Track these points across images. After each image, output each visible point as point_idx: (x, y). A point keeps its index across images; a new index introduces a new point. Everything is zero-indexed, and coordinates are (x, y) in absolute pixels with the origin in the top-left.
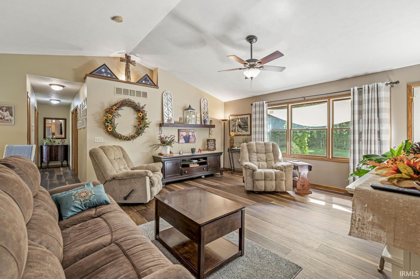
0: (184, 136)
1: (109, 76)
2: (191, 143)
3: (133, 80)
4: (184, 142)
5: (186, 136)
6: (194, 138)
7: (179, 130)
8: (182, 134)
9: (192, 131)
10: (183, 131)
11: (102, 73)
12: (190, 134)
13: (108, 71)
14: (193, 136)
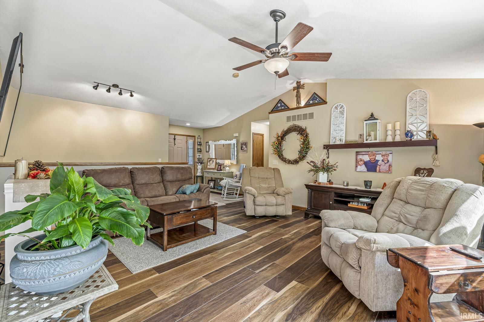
0: (365, 161)
1: (283, 108)
2: (379, 172)
3: (303, 103)
4: (365, 170)
5: (369, 161)
6: (387, 165)
7: (357, 152)
8: (361, 158)
9: (383, 154)
10: (364, 153)
11: (279, 107)
12: (379, 158)
13: (283, 104)
14: (386, 162)
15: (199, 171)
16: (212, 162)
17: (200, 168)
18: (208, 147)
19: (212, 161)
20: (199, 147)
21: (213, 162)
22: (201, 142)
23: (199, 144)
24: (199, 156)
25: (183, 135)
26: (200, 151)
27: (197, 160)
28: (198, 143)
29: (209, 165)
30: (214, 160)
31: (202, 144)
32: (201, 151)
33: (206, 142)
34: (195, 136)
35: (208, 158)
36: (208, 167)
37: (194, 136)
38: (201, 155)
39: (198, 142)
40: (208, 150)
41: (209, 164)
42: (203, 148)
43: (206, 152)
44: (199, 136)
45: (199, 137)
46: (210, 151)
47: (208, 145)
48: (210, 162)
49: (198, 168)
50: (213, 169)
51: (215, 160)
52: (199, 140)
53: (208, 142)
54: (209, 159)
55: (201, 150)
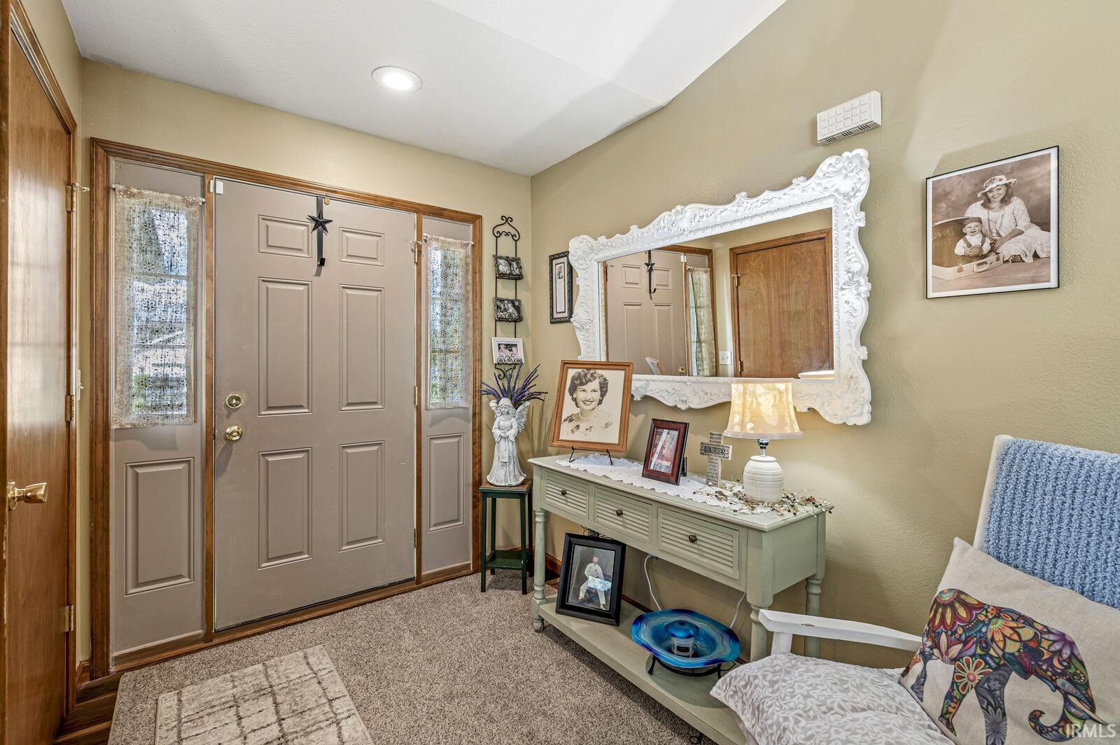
15: (505, 450)
16: (597, 396)
17: (512, 433)
18: (561, 286)
19: (595, 384)
20: (506, 290)
21: (603, 394)
22: (517, 260)
23: (504, 268)
24: (509, 347)
25: (392, 204)
26: (511, 315)
27: (489, 377)
28: (497, 265)
29: (570, 419)
30: (615, 378)
31: (527, 270)
32: (519, 319)
33: (552, 258)
34: (479, 217)
35: (566, 365)
36: (566, 432)
37: (474, 219)
38: (519, 341)
39: (496, 258)
40: (561, 305)
41: (569, 408)
42: (532, 297)
43: (554, 321)
44: (507, 220)
45: (506, 228)
46: (576, 309)
47: (565, 272)
48: (580, 395)
49: (496, 432)
50: (607, 451)
51: (620, 375)
52: (506, 247)
53: (566, 254)
54: (572, 373)
55: (518, 309)
